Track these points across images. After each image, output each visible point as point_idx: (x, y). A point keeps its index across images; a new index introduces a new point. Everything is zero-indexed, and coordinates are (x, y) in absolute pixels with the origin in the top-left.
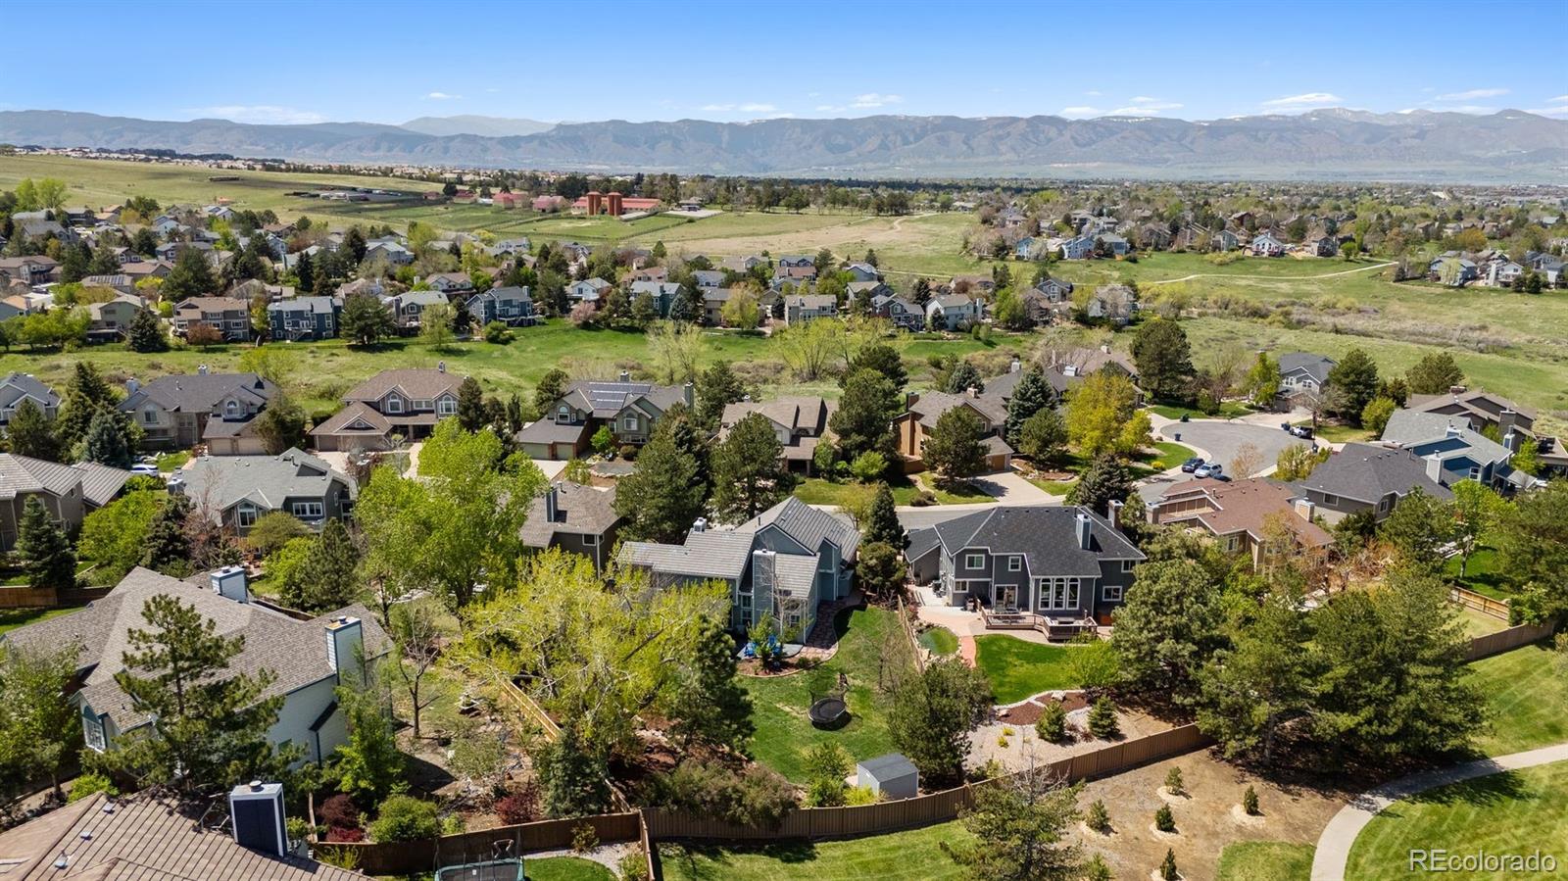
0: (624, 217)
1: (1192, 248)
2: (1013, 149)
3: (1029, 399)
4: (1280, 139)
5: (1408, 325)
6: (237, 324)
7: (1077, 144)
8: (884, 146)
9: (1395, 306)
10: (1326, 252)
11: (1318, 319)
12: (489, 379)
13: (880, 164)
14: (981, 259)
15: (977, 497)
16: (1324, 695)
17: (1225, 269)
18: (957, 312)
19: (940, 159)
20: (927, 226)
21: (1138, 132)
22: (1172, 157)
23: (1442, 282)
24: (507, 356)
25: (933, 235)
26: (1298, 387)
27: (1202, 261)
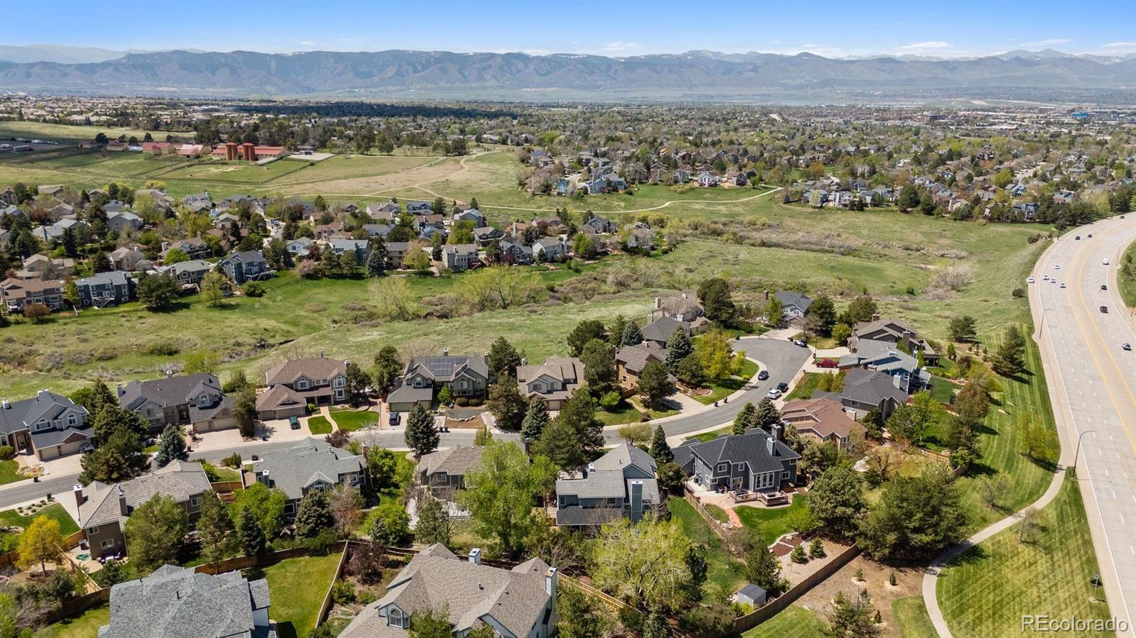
0: (260, 162)
1: (661, 181)
2: (494, 77)
3: (681, 348)
4: (671, 71)
5: (800, 236)
6: (54, 298)
7: (539, 74)
8: (399, 74)
9: (789, 222)
10: (741, 183)
11: (750, 235)
12: (268, 327)
13: (398, 87)
14: (534, 194)
15: (670, 411)
16: (915, 527)
17: (684, 196)
18: (552, 249)
19: (443, 84)
20: (484, 165)
21: (579, 66)
22: (602, 83)
23: (810, 204)
24: (265, 306)
25: (493, 173)
26: (792, 314)
27: (670, 191)
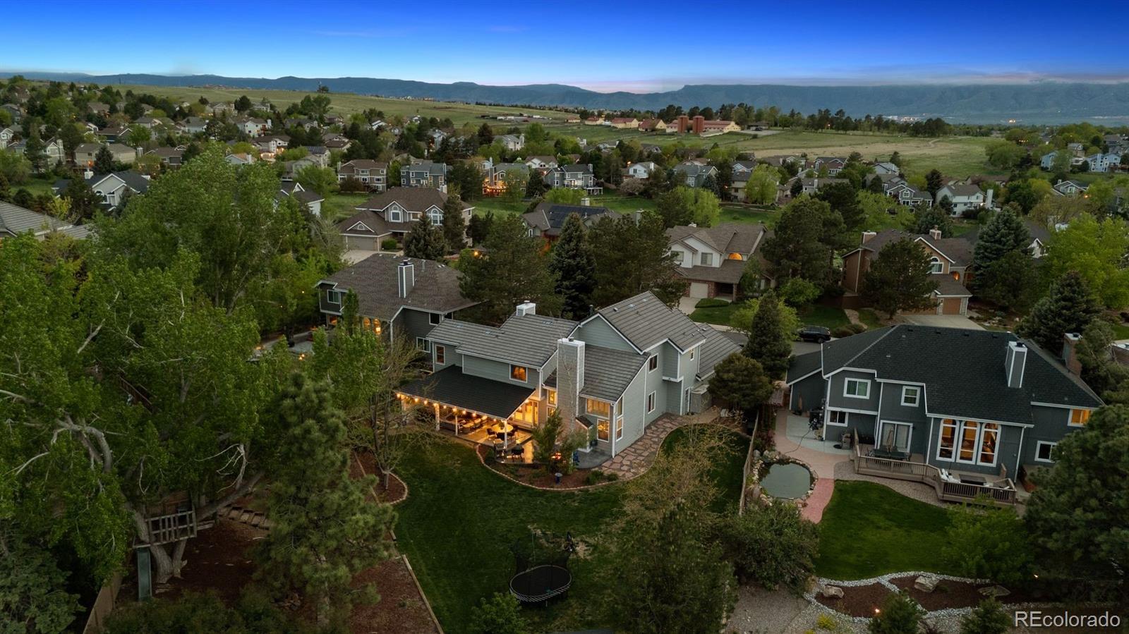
0: (705, 134)
6: (378, 180)
20: (956, 144)
